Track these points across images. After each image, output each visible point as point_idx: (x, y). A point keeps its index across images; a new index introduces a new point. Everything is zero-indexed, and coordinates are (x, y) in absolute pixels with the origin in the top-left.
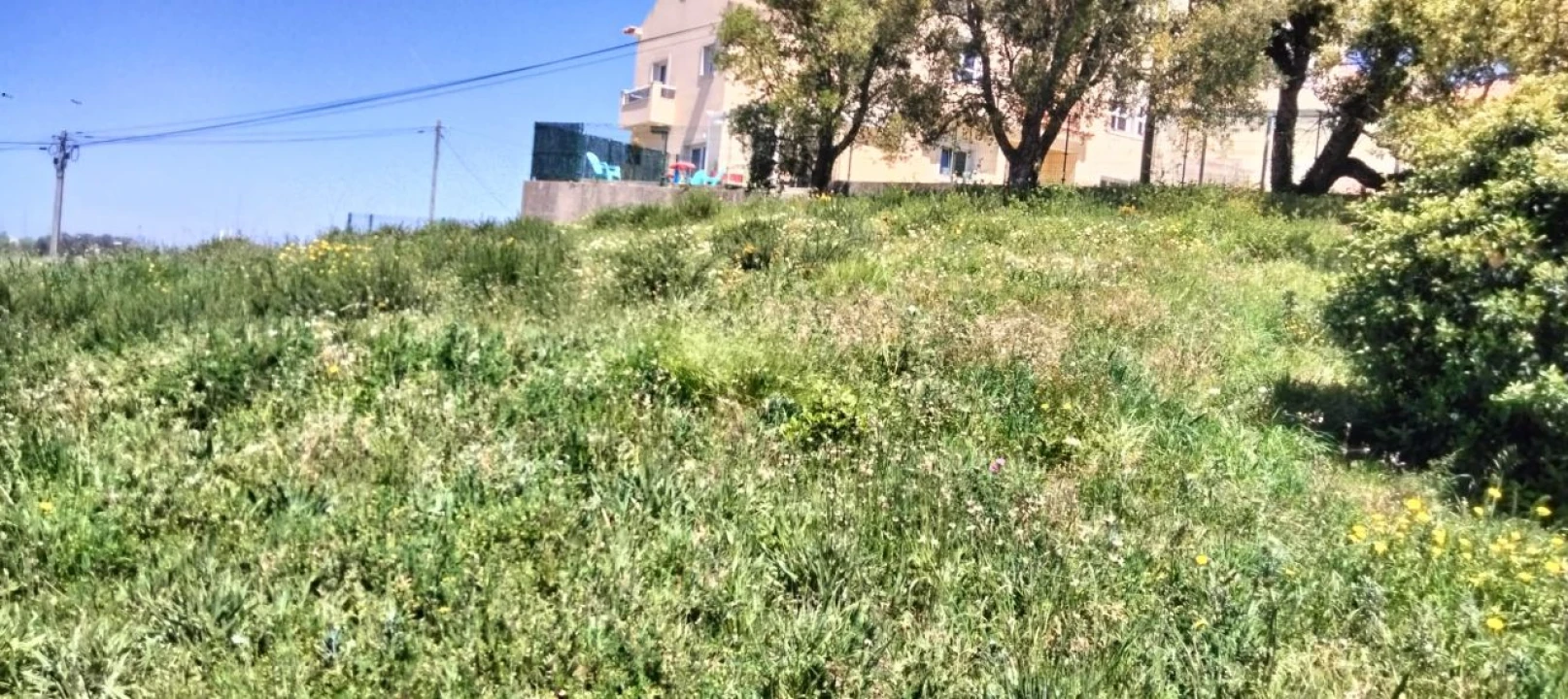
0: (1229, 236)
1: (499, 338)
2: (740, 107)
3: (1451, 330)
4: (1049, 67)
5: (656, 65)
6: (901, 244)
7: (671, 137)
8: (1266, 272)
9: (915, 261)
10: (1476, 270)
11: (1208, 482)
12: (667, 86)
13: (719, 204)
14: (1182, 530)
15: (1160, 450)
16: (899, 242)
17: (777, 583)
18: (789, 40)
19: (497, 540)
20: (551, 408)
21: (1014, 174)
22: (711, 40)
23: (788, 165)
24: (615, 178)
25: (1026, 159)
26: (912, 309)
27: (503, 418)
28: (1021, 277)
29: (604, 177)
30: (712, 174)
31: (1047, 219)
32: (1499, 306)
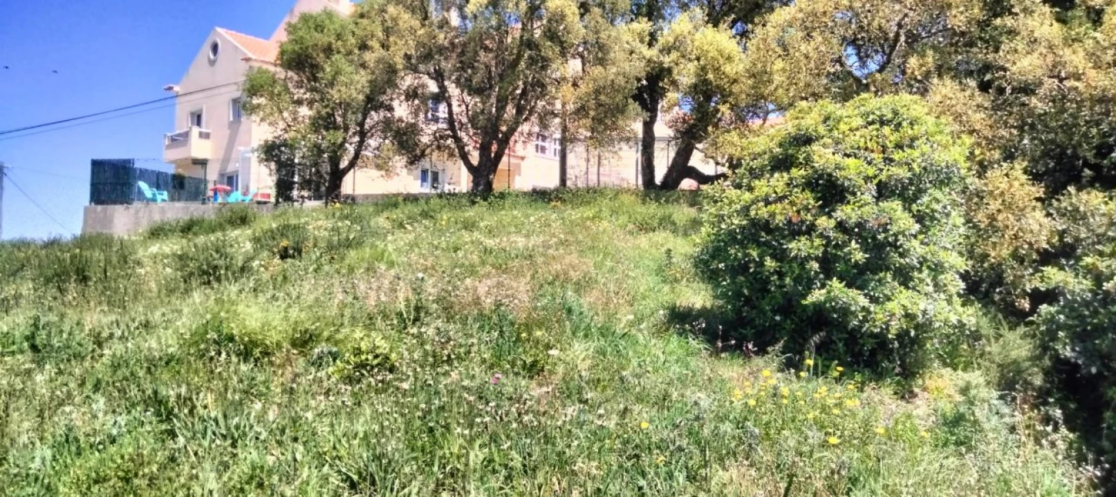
0: (623, 219)
1: (78, 324)
2: (266, 141)
3: (773, 264)
4: (494, 110)
5: (192, 114)
6: (401, 235)
7: (209, 166)
8: (650, 239)
9: (413, 245)
10: (784, 225)
11: (638, 376)
12: (204, 130)
13: (254, 214)
14: (626, 409)
15: (602, 357)
16: (399, 234)
17: (341, 484)
18: (300, 93)
19: (96, 482)
20: (132, 374)
21: (476, 183)
22: (237, 94)
23: (305, 184)
24: (164, 200)
25: (484, 173)
26: (420, 275)
27: (89, 386)
28: (491, 252)
29: (154, 200)
30: (245, 194)
31: (503, 212)
32: (799, 246)
